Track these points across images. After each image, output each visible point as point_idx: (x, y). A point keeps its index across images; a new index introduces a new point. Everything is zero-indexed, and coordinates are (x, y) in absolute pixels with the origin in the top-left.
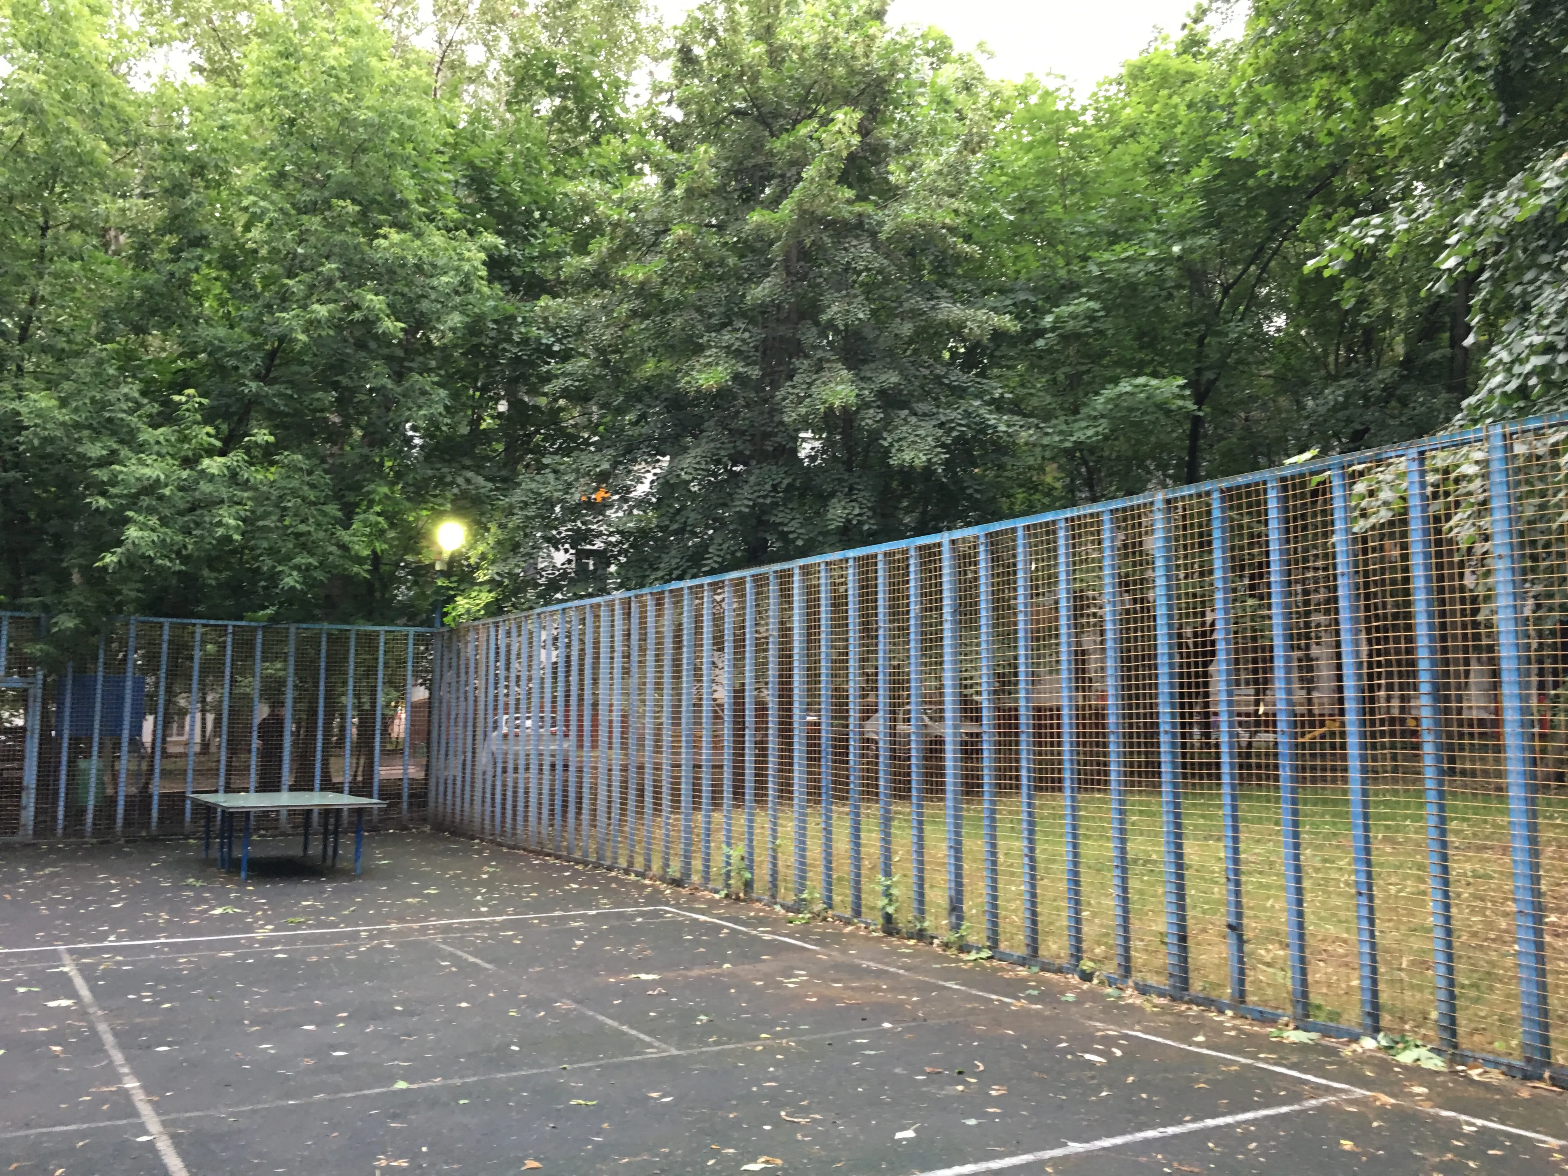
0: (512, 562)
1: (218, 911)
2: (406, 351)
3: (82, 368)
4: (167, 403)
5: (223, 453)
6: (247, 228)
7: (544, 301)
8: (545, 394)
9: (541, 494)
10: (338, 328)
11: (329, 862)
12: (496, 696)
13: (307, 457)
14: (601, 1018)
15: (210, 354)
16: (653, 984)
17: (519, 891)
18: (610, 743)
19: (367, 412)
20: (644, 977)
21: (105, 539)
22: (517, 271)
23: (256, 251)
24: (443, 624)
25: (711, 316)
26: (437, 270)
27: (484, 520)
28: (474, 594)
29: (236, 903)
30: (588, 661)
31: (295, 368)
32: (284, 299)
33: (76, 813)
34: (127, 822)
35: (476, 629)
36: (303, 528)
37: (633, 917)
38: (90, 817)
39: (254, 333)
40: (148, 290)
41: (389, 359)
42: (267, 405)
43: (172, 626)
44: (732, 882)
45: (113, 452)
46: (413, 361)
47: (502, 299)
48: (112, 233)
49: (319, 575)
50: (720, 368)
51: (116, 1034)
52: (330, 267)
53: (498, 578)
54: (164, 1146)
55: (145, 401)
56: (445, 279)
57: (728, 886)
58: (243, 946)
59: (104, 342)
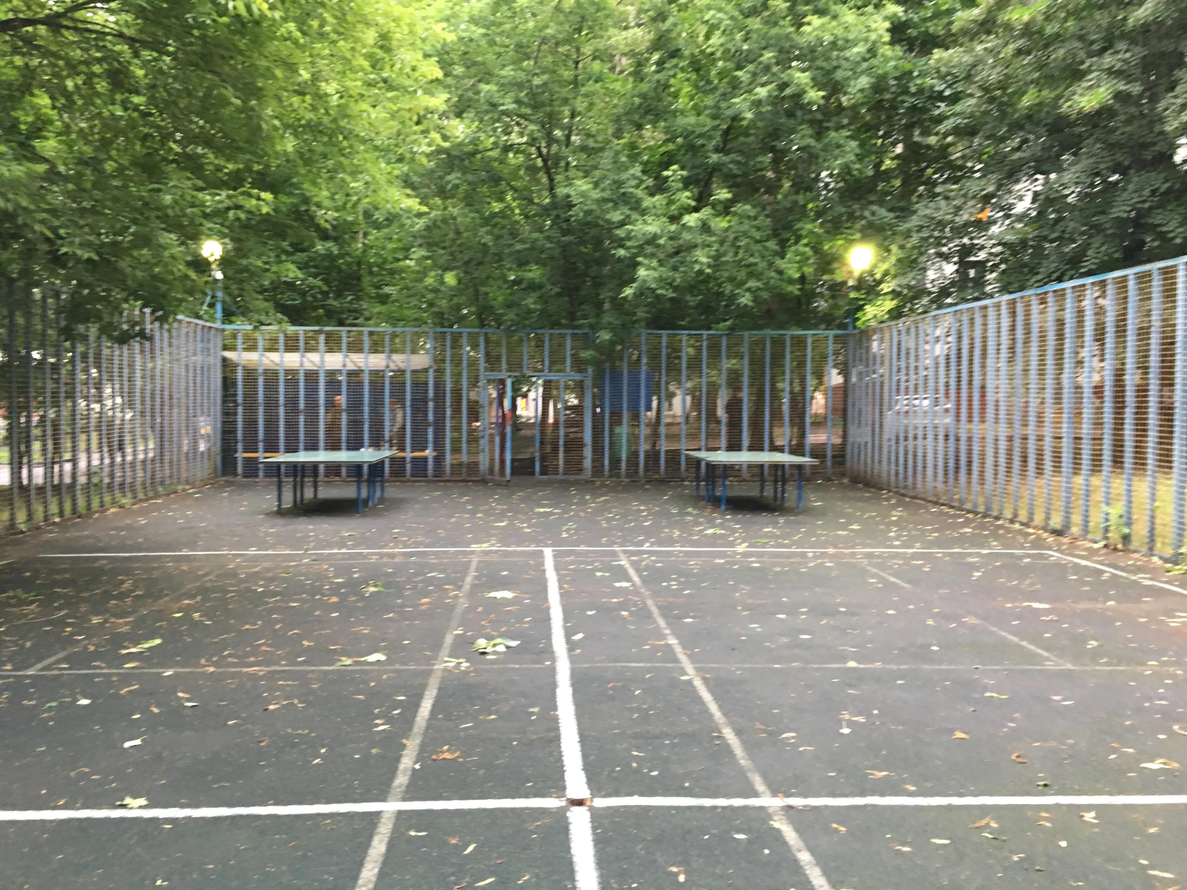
0: (911, 275)
1: (710, 531)
2: (824, 114)
3: (606, 160)
4: (658, 177)
5: (696, 210)
6: (708, 37)
7: (937, 54)
8: (937, 134)
9: (934, 218)
10: (774, 104)
11: (779, 502)
12: (899, 381)
13: (754, 207)
14: (1003, 634)
15: (685, 137)
16: (1047, 612)
17: (923, 532)
18: (997, 419)
19: (795, 168)
20: (1036, 605)
21: (625, 278)
22: (912, 32)
23: (712, 54)
24: (855, 327)
25: (1092, 43)
26: (849, 43)
27: (886, 243)
28: (879, 303)
29: (721, 526)
30: (977, 353)
31: (742, 139)
32: (734, 88)
33: (615, 461)
34: (647, 469)
35: (881, 329)
36: (752, 260)
37: (1021, 558)
38: (623, 465)
39: (714, 117)
40: (643, 96)
41: (812, 122)
42: (725, 170)
43: (669, 335)
44: (1109, 535)
45: (628, 216)
46: (829, 121)
47: (901, 58)
48: (617, 58)
49: (765, 295)
50: (1102, 90)
51: (659, 608)
52: (768, 56)
53: (899, 289)
54: (698, 683)
55: (645, 178)
56: (855, 50)
57: (1106, 538)
58: (729, 556)
59: (619, 138)
